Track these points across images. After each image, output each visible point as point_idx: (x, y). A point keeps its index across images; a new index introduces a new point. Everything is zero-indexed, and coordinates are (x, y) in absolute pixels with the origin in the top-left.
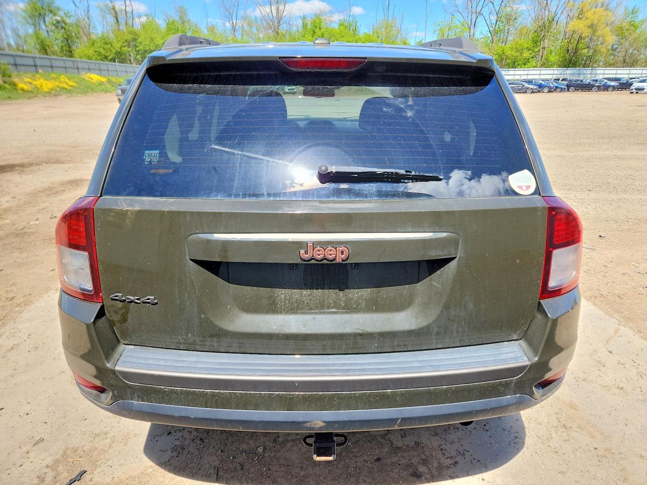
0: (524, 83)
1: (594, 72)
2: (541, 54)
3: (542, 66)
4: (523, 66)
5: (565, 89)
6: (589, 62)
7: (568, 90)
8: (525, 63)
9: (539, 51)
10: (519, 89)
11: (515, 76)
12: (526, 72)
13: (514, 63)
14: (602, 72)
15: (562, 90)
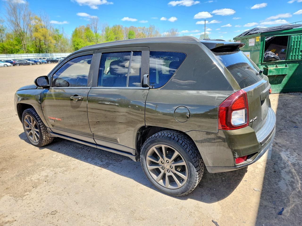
0: (27, 61)
1: (52, 55)
2: (24, 47)
3: (27, 53)
4: (17, 53)
5: (47, 62)
6: (47, 51)
7: (48, 63)
8: (17, 51)
9: (22, 46)
10: (25, 64)
11: (19, 57)
12: (20, 56)
13: (12, 51)
14: (55, 55)
15: (45, 63)
